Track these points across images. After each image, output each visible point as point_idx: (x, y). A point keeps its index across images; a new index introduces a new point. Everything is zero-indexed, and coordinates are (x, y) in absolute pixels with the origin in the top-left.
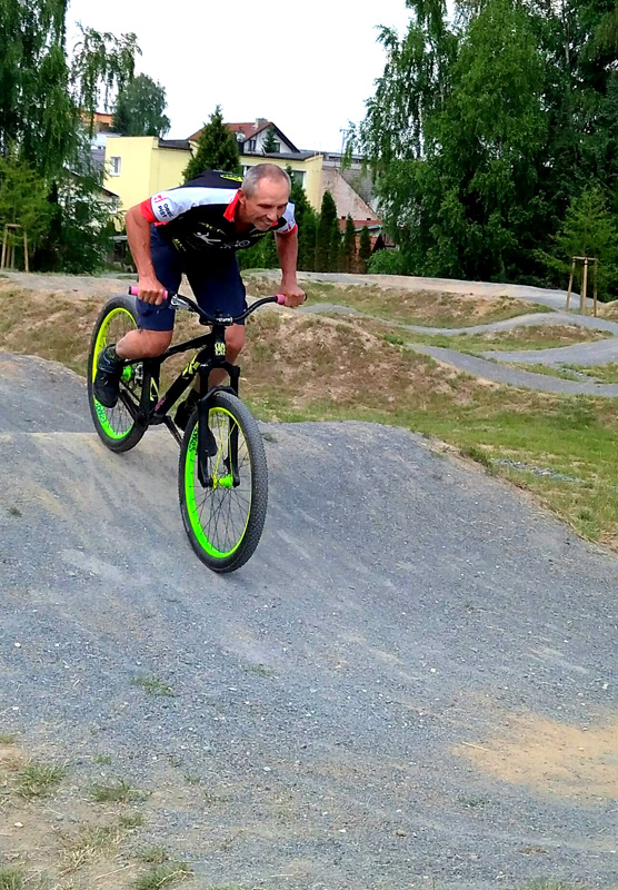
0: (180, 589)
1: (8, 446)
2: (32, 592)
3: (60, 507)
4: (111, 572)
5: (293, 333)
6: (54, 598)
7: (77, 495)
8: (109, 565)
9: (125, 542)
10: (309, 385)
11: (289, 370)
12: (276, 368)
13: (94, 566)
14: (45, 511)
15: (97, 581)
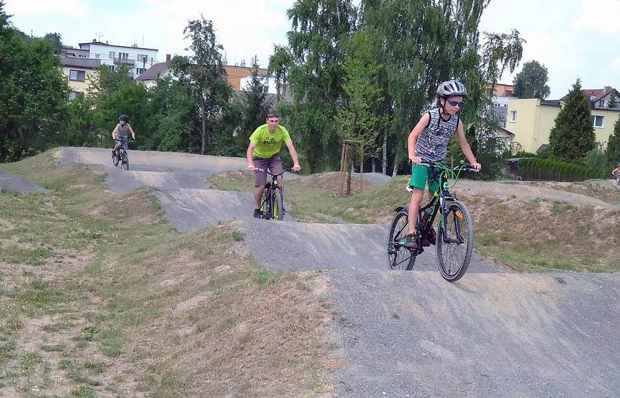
0: (490, 369)
1: (398, 278)
2: (399, 363)
3: (423, 315)
4: (449, 355)
5: (603, 218)
6: (411, 368)
7: (435, 308)
8: (448, 351)
9: (460, 338)
10: (611, 251)
11: (598, 241)
12: (591, 239)
13: (438, 351)
14: (414, 317)
15: (440, 359)
